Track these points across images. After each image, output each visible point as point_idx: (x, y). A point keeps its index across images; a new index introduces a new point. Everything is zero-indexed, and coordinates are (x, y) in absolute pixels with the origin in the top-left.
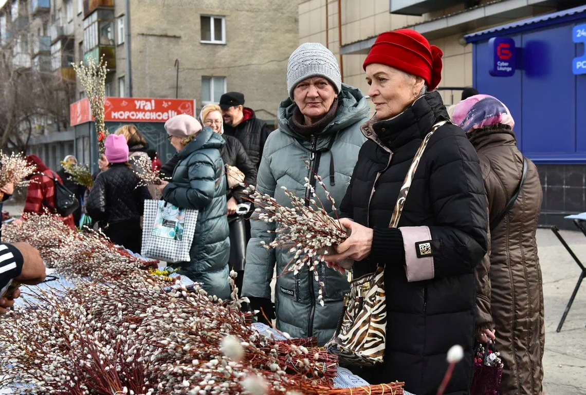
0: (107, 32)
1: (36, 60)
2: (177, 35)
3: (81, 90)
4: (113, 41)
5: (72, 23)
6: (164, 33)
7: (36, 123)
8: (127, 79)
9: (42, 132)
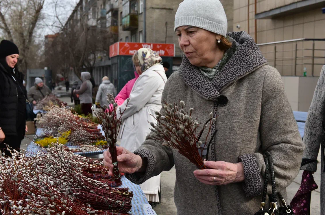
0: (135, 7)
1: (99, 22)
2: (171, 8)
3: (121, 38)
4: (137, 11)
5: (117, 2)
6: (164, 7)
7: (99, 55)
8: (143, 32)
9: (101, 60)
